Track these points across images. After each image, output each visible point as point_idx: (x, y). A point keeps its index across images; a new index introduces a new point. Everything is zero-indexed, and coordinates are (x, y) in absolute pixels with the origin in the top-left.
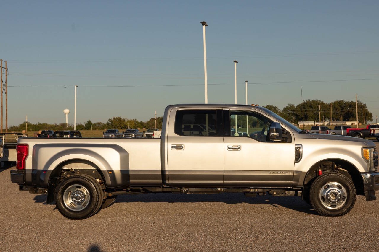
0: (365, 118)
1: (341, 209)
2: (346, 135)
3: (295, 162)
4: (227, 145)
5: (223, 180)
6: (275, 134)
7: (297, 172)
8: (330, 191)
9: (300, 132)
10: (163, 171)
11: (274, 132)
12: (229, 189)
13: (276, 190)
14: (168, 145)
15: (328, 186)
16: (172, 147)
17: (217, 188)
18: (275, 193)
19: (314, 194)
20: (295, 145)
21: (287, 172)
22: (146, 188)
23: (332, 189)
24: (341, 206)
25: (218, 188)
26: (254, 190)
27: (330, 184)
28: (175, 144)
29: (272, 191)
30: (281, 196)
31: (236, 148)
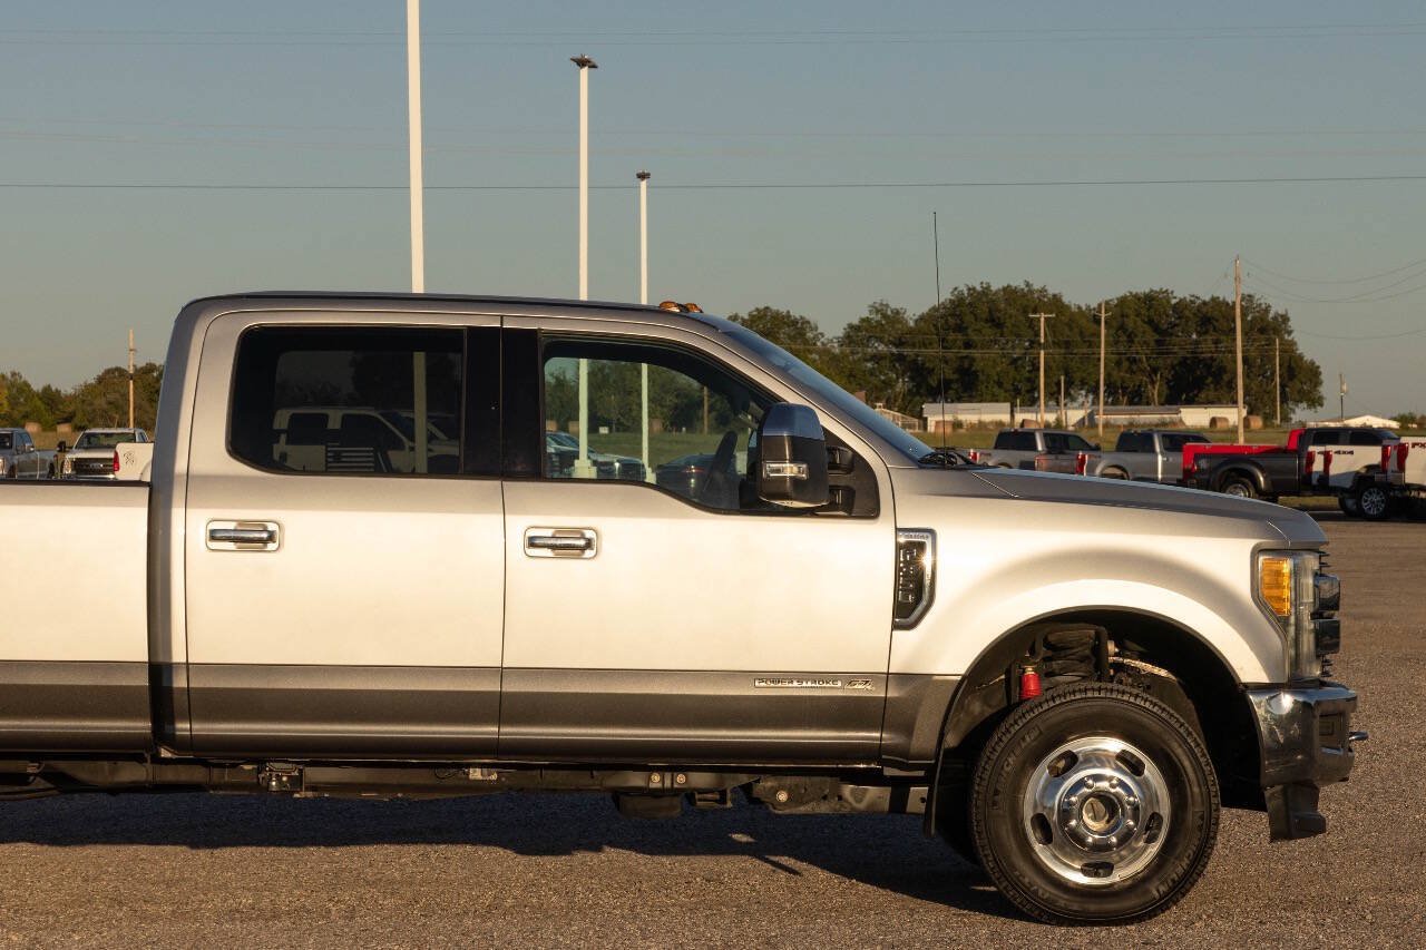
0: (1283, 393)
1: (1137, 884)
2: (1180, 483)
3: (895, 627)
4: (520, 525)
5: (500, 723)
6: (790, 470)
7: (904, 678)
8: (1081, 783)
9: (925, 463)
10: (159, 669)
11: (782, 459)
12: (529, 773)
13: (789, 781)
14: (190, 524)
15: (1072, 761)
16: (214, 536)
17: (460, 766)
18: (783, 797)
19: (994, 803)
20: (898, 530)
21: (851, 678)
22: (63, 766)
23: (1090, 777)
24: (1138, 866)
25: (469, 766)
26: (668, 776)
27: (1081, 745)
28: (230, 515)
29: (769, 783)
30: (817, 811)
31: (572, 546)
